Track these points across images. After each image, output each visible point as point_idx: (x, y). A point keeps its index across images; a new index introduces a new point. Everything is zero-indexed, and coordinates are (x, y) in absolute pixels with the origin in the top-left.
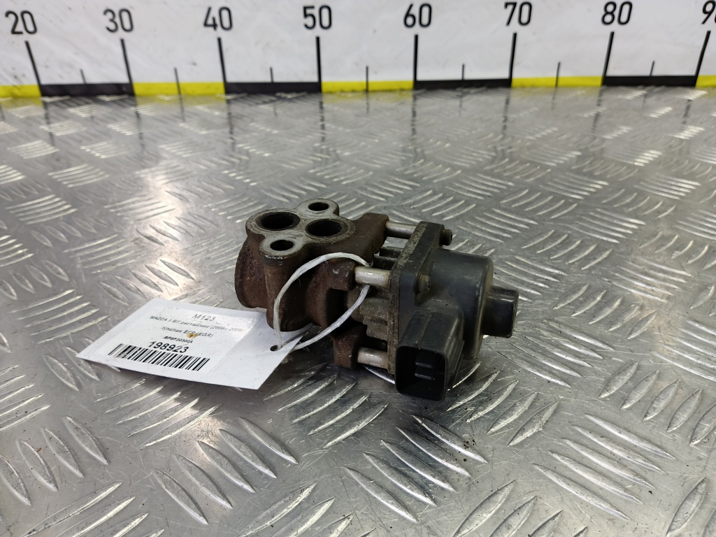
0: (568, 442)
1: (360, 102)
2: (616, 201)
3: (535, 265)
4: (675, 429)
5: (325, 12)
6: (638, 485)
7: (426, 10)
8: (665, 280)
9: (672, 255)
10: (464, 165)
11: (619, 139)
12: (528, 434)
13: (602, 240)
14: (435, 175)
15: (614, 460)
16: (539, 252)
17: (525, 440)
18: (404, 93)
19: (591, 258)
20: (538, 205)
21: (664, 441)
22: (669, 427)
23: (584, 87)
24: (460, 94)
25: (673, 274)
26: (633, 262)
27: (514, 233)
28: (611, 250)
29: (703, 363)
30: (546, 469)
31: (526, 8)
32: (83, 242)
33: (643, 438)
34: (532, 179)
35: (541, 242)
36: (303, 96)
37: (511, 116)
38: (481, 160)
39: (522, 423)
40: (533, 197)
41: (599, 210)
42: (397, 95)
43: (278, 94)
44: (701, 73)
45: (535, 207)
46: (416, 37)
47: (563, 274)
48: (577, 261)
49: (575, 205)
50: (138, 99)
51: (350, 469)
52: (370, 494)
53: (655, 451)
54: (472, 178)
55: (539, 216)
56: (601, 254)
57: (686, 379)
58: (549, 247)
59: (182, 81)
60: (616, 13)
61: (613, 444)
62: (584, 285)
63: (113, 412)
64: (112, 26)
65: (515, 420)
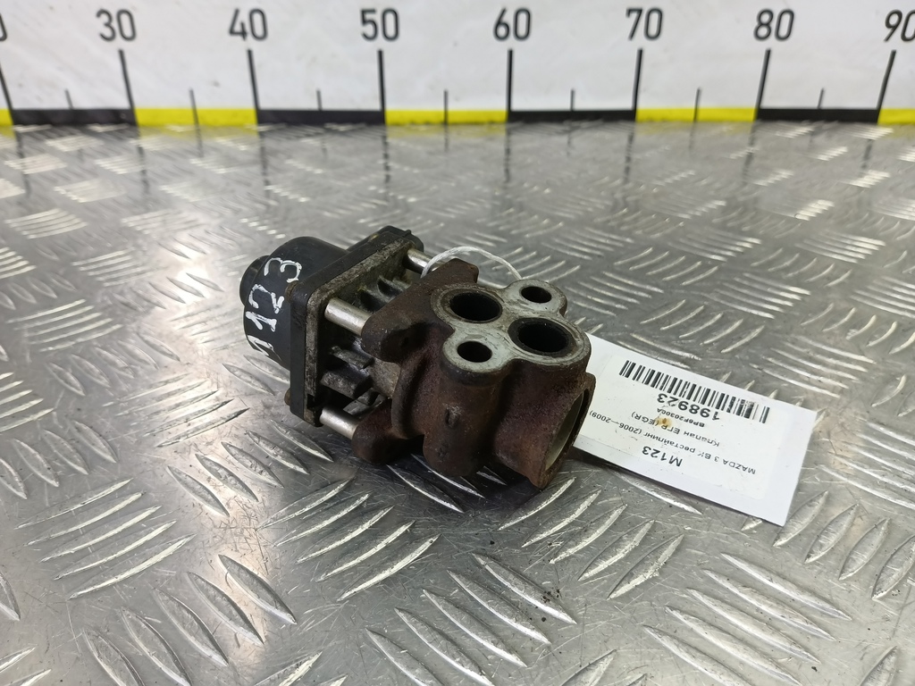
0: (695, 594)
1: (437, 137)
2: (770, 263)
3: (658, 346)
4: (851, 575)
5: (390, 18)
6: (796, 658)
7: (523, 17)
8: (836, 368)
9: (846, 335)
10: (567, 215)
11: (777, 186)
12: (638, 581)
13: (751, 314)
14: (527, 228)
15: (761, 620)
16: (664, 328)
17: (633, 590)
18: (494, 127)
19: (734, 337)
20: (664, 268)
21: (834, 593)
22: (842, 572)
23: (731, 122)
24: (567, 128)
25: (849, 360)
26: (793, 343)
27: (630, 303)
28: (763, 327)
29: (891, 482)
30: (661, 633)
31: (655, 17)
32: (35, 309)
33: (804, 589)
34: (658, 235)
35: (668, 315)
36: (361, 129)
37: (636, 156)
38: (590, 209)
39: (630, 565)
40: (659, 258)
41: (747, 275)
42: (484, 129)
43: (329, 126)
44: (885, 106)
45: (660, 270)
46: (511, 53)
47: (696, 358)
48: (716, 342)
49: (715, 268)
50: (142, 130)
51: (373, 632)
52: (400, 671)
53: (822, 608)
54: (577, 232)
55: (666, 281)
56: (750, 333)
57: (866, 503)
58: (679, 322)
59: (199, 107)
60: (774, 25)
61: (760, 597)
62: (724, 373)
63: (39, 544)
64: (108, 33)
65: (619, 561)
